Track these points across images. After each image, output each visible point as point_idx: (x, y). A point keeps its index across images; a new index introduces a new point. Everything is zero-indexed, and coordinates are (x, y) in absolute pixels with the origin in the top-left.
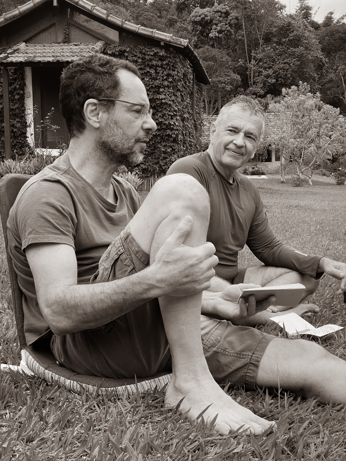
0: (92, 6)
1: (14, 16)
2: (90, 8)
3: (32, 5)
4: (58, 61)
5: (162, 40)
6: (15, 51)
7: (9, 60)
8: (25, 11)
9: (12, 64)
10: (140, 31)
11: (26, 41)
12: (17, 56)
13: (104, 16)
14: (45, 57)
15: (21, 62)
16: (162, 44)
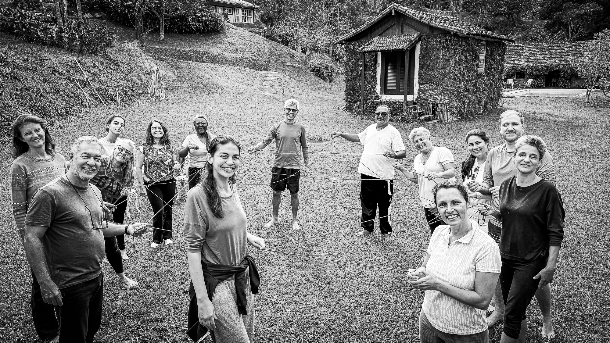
0: (413, 14)
1: (372, 23)
2: (411, 15)
3: (381, 15)
4: (388, 49)
5: (452, 31)
6: (370, 43)
7: (364, 50)
8: (377, 19)
9: (365, 52)
10: (439, 27)
11: (379, 36)
12: (369, 47)
13: (419, 19)
14: (383, 46)
15: (370, 52)
16: (452, 33)
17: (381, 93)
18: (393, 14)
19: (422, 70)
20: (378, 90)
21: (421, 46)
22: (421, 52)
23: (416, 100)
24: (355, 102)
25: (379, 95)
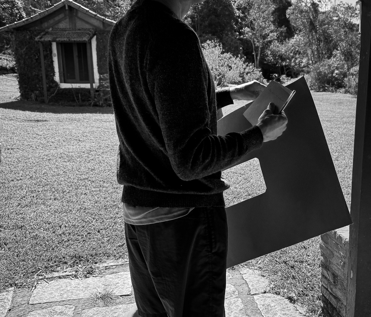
6: (46, 33)
7: (43, 39)
11: (52, 27)
17: (61, 82)
18: (67, 8)
19: (101, 61)
20: (57, 78)
21: (97, 39)
22: (97, 45)
23: (98, 88)
24: (32, 91)
25: (59, 84)
